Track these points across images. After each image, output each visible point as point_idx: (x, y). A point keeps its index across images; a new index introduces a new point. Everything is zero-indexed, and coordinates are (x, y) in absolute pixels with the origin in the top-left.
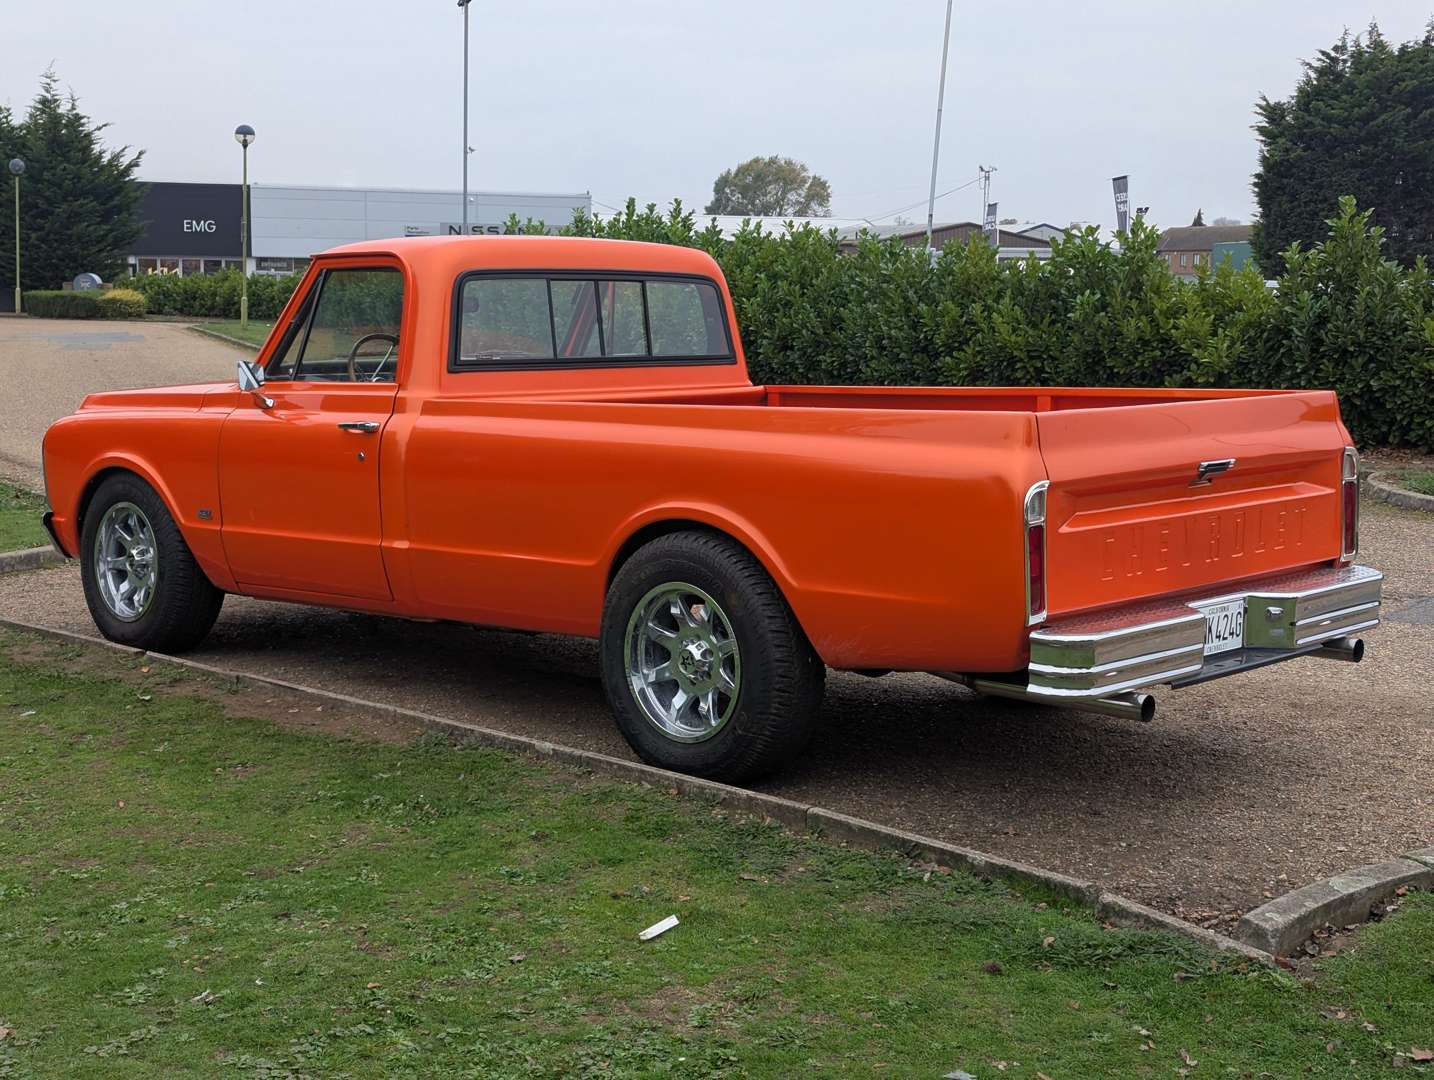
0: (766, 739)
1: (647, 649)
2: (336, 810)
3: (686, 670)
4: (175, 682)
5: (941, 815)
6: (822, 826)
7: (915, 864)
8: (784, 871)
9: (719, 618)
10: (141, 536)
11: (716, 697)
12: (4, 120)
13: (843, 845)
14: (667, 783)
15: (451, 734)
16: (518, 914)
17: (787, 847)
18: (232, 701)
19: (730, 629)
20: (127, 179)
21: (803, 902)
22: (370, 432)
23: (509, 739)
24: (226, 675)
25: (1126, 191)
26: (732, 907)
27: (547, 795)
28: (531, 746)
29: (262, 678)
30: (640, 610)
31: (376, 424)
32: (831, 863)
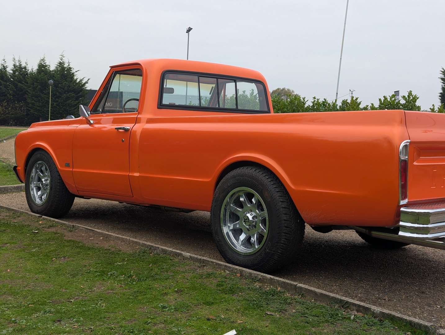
0: (279, 254)
1: (230, 215)
2: (96, 276)
3: (246, 224)
4: (50, 227)
5: (355, 290)
6: (303, 292)
7: (347, 311)
8: (286, 311)
9: (260, 202)
10: (46, 174)
11: (258, 236)
12: (48, 69)
13: (313, 301)
14: (236, 271)
15: (150, 249)
16: (163, 325)
17: (288, 300)
18: (70, 234)
19: (264, 207)
20: (84, 87)
21: (295, 326)
22: (126, 130)
23: (172, 251)
24: (69, 225)
25: (399, 95)
26: (262, 327)
27: (185, 274)
28: (181, 254)
29: (82, 226)
30: (227, 199)
31: (129, 128)
32: (308, 309)
